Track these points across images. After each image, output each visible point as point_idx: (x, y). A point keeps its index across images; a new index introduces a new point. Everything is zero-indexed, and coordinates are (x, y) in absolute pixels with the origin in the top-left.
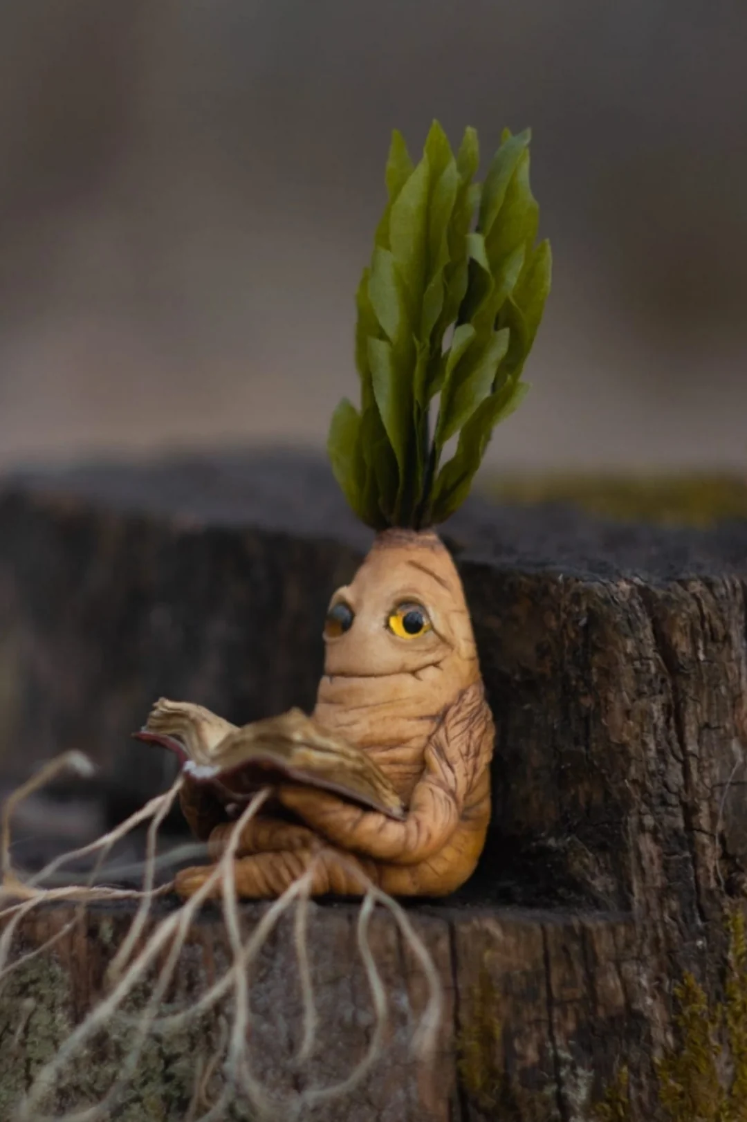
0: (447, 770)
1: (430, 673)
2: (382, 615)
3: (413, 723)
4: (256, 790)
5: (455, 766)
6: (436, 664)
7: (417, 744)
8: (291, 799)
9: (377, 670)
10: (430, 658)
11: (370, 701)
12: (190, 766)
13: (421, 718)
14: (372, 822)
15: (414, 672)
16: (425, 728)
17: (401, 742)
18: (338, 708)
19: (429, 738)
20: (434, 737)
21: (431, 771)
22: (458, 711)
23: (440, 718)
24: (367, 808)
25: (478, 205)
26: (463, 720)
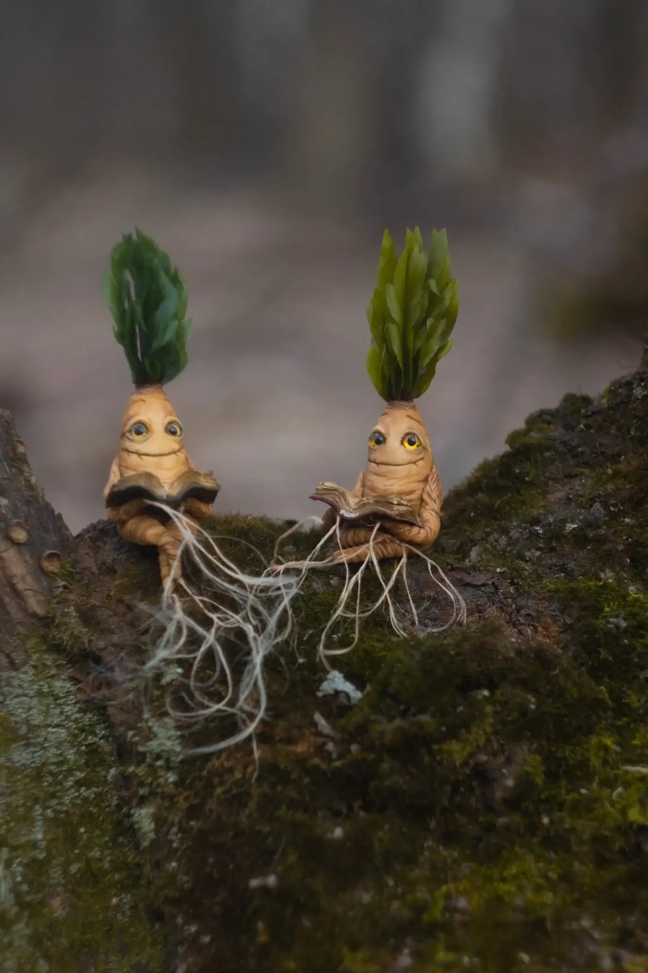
0: (434, 504)
1: (420, 463)
2: (399, 439)
3: (417, 484)
4: (375, 523)
5: (437, 502)
6: (422, 459)
7: (419, 492)
8: (388, 525)
9: (400, 462)
10: (421, 456)
11: (397, 476)
12: (342, 512)
13: (419, 481)
14: (415, 530)
15: (414, 463)
16: (421, 485)
17: (411, 492)
18: (386, 478)
19: (423, 490)
20: (425, 490)
21: (427, 504)
22: (432, 478)
23: (426, 480)
24: (412, 524)
25: (426, 265)
26: (435, 481)
